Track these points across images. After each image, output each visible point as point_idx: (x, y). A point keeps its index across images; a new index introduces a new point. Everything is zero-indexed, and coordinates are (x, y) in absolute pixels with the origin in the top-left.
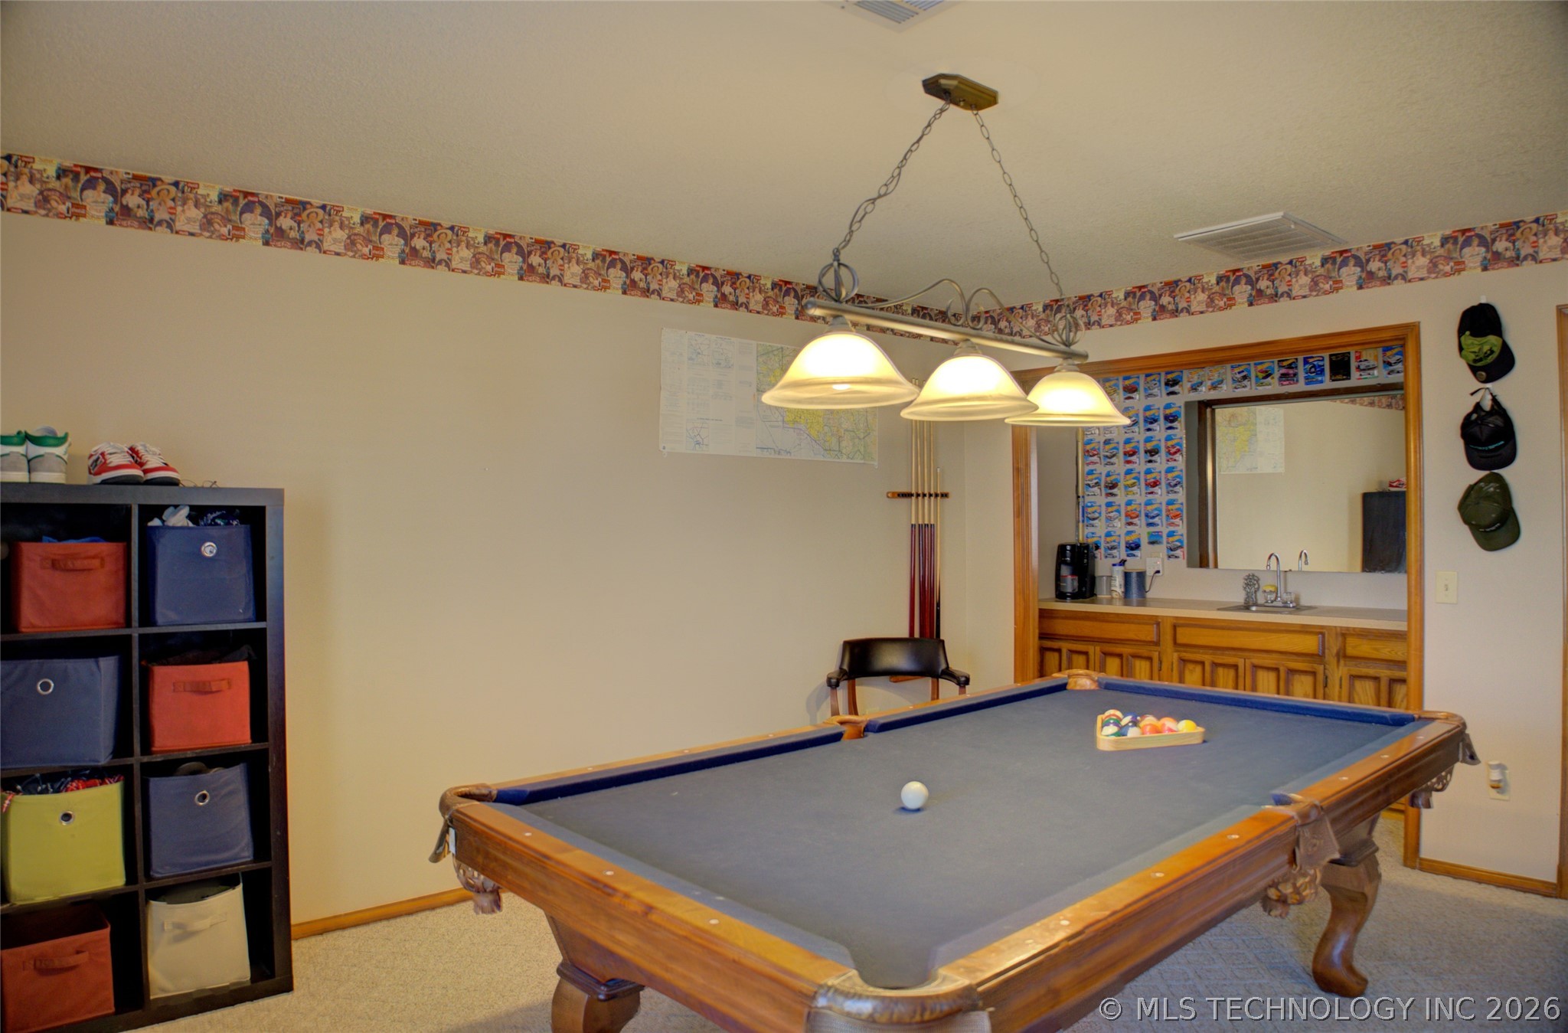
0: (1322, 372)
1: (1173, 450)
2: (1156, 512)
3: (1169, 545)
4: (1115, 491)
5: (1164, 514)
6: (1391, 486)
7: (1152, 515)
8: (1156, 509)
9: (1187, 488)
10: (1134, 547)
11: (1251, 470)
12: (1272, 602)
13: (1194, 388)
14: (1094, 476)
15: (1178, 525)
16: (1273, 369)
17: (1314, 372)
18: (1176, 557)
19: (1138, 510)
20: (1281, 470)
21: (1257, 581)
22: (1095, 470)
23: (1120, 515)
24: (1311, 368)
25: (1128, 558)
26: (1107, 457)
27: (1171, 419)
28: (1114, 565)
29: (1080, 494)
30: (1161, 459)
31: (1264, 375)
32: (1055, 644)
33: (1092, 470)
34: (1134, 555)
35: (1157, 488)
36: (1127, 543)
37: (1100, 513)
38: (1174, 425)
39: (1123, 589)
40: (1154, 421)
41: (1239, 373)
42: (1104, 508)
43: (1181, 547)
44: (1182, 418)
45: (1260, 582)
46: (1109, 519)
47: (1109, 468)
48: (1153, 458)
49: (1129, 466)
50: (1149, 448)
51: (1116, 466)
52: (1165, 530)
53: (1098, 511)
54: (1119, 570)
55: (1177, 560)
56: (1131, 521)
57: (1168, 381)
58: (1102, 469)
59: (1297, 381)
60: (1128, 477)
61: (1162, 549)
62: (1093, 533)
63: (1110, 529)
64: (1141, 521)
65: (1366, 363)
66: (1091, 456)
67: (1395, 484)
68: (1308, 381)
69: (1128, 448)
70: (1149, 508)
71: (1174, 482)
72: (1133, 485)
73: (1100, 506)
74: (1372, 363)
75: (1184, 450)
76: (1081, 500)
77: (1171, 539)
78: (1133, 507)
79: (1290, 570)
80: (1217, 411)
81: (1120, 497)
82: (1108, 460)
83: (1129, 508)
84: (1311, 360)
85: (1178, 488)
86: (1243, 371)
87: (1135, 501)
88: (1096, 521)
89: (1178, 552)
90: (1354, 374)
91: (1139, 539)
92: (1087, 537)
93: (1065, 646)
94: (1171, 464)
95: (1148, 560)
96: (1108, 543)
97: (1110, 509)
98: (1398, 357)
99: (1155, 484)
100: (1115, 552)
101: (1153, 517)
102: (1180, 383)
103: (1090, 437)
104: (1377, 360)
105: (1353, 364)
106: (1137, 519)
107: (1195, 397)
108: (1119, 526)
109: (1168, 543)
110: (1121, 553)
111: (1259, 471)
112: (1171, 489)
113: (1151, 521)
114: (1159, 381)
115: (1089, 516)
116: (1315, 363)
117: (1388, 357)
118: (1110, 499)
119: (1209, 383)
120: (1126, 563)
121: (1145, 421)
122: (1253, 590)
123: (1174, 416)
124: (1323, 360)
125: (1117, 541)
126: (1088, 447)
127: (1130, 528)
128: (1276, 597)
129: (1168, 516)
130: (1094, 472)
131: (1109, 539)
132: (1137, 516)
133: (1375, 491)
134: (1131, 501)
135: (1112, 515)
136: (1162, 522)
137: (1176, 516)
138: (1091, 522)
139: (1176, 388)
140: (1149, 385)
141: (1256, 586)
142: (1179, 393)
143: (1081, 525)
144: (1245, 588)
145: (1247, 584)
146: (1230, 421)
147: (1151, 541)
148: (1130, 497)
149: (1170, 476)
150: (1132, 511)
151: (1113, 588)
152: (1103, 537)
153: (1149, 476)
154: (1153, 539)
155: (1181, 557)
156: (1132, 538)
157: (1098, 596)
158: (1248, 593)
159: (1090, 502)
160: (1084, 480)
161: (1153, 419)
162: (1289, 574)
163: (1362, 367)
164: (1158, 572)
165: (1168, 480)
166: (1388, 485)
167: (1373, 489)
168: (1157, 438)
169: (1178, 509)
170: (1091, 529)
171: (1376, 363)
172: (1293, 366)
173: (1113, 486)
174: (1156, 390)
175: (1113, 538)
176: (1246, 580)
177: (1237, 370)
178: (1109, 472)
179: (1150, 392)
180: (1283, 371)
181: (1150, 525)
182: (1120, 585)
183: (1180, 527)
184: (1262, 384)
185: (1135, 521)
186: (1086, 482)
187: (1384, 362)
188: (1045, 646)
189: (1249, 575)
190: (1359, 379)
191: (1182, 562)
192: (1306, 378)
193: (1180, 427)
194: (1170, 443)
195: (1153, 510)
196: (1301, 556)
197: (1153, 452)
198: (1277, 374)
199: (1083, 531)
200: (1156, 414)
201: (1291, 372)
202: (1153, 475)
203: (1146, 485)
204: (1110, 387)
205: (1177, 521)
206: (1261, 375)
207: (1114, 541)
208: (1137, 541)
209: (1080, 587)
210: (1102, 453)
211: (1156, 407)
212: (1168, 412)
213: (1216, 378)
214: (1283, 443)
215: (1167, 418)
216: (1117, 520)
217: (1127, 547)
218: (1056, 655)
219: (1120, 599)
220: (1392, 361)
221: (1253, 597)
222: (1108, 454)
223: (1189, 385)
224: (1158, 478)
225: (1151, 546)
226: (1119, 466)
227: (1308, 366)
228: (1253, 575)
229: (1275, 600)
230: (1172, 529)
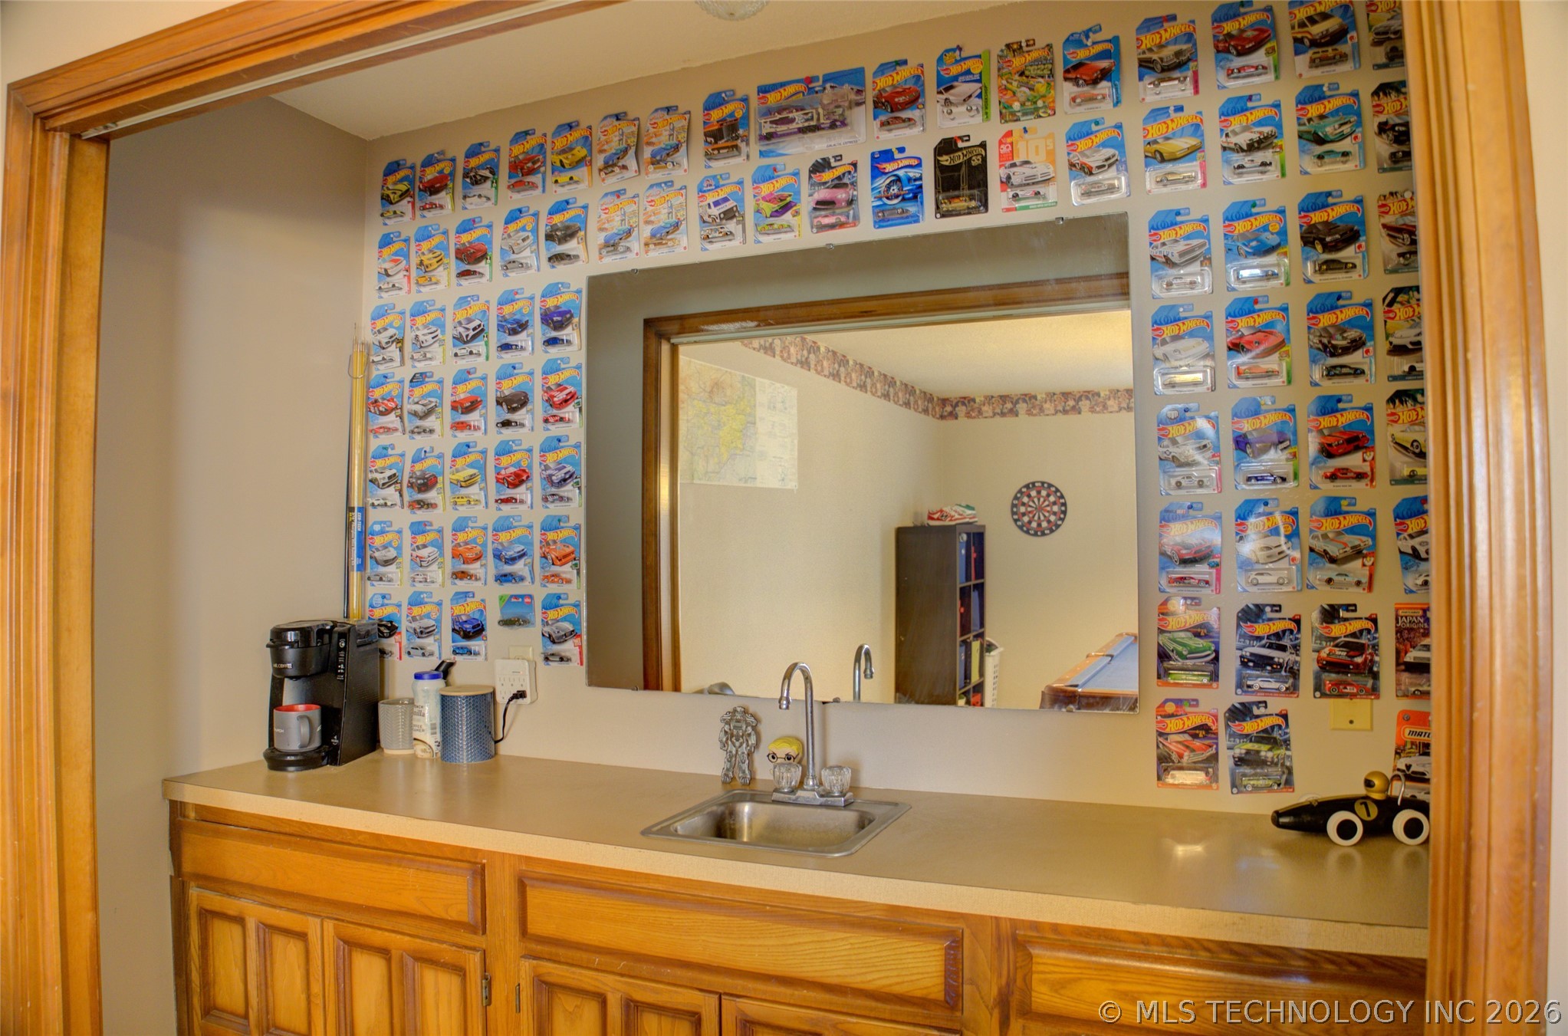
0: (917, 194)
1: (560, 396)
2: (519, 548)
3: (547, 629)
4: (431, 496)
5: (537, 553)
6: (930, 518)
7: (511, 553)
8: (518, 541)
9: (588, 487)
10: (471, 631)
11: (746, 482)
12: (793, 791)
13: (611, 245)
14: (389, 461)
15: (569, 581)
16: (798, 193)
17: (897, 196)
18: (562, 659)
19: (480, 541)
20: (792, 484)
21: (754, 728)
22: (393, 447)
23: (442, 555)
24: (889, 187)
25: (458, 658)
26: (415, 414)
27: (557, 319)
28: (418, 676)
29: (356, 503)
30: (530, 416)
31: (776, 207)
32: (232, 906)
33: (385, 448)
34: (470, 652)
35: (522, 488)
36: (455, 620)
37: (399, 548)
38: (563, 334)
39: (438, 737)
40: (519, 327)
41: (717, 204)
42: (407, 535)
43: (573, 634)
44: (582, 318)
45: (761, 728)
46: (419, 562)
47: (421, 441)
48: (514, 417)
49: (463, 436)
50: (507, 393)
51: (434, 436)
52: (539, 593)
53: (395, 544)
54: (432, 688)
55: (564, 665)
56: (464, 567)
57: (554, 228)
58: (405, 445)
59: (856, 218)
60: (460, 462)
61: (530, 639)
62: (384, 597)
63: (420, 587)
64: (484, 570)
65: (1027, 171)
66: (382, 414)
67: (936, 516)
68: (882, 218)
69: (463, 392)
70: (504, 537)
71: (561, 475)
72: (469, 482)
73: (400, 532)
74: (1040, 169)
75: (584, 393)
76: (356, 516)
77: (552, 614)
78: (472, 534)
79: (836, 700)
80: (681, 349)
81: (442, 515)
82: (419, 423)
83: (462, 537)
84: (889, 167)
85: (569, 490)
86: (725, 200)
87: (475, 519)
88: (392, 568)
89: (569, 648)
90: (998, 197)
91: (481, 612)
92: (372, 606)
93: (254, 911)
94: (556, 430)
95: (499, 663)
96: (414, 619)
97: (421, 540)
98: (1108, 152)
99: (519, 479)
100: (429, 642)
101: (512, 560)
102: (581, 233)
103: (383, 369)
104: (1053, 162)
105: (995, 173)
106: (477, 565)
107: (612, 264)
108: (439, 583)
109: (545, 623)
110: (442, 646)
111: (758, 484)
112: (554, 490)
113: (508, 569)
114: (535, 231)
115: (377, 554)
116: (901, 173)
117: (1082, 153)
118: (421, 515)
119: (646, 231)
120: (454, 670)
121: (500, 327)
122: (744, 749)
123: (562, 314)
124: (919, 165)
125: (434, 616)
126: (378, 393)
127: (463, 585)
128: (804, 775)
129: (544, 557)
130: (390, 452)
131: (416, 611)
132: (478, 558)
133: (911, 525)
134: (466, 519)
135: (424, 553)
136: (532, 571)
137: (562, 559)
138: (382, 569)
139: (571, 246)
140: (511, 242)
141: (752, 740)
142: (577, 257)
143: (355, 576)
144: (724, 745)
145: (729, 736)
146: (711, 392)
147: (506, 618)
148: (464, 511)
149: (551, 458)
150: (466, 543)
151: (416, 735)
152: (405, 607)
153: (505, 461)
154: (512, 613)
155: (576, 658)
156: (467, 610)
157: (387, 752)
158: (731, 758)
159: (380, 523)
160: (365, 470)
161: (518, 322)
162: (831, 709)
163: (1015, 180)
164: (521, 695)
165: (547, 468)
166: (926, 517)
167: (909, 523)
168: (526, 369)
169: (565, 542)
170: (381, 588)
171: (1051, 170)
172: (846, 180)
173: (426, 483)
174: (527, 253)
175: (426, 609)
176: (728, 723)
177: (711, 198)
178: (419, 451)
179: (513, 257)
180: (823, 194)
181: (503, 578)
182: (433, 727)
183: (574, 585)
184: (771, 230)
185: (474, 568)
186: (370, 476)
187: (1072, 165)
188: (208, 907)
189: (735, 711)
190: (1008, 210)
191: (577, 671)
192: (877, 210)
193: (575, 335)
194: (553, 380)
195: (511, 543)
196: (858, 660)
197: (515, 402)
198: (806, 204)
199: (363, 591)
200: (526, 311)
201: (841, 195)
202: (516, 457)
203: (498, 481)
204: (430, 251)
205: (567, 570)
206: (768, 208)
207: (428, 616)
208: (477, 616)
209: (326, 736)
210: (408, 407)
211: (527, 294)
212: (551, 303)
213: (663, 218)
214: (796, 442)
215: (547, 318)
216: (435, 567)
217: (454, 630)
218: (236, 930)
219: (432, 761)
220: (1093, 161)
221: (745, 766)
222: (419, 408)
223: (601, 238)
224: (524, 464)
225: (506, 629)
226: (442, 438)
227: (882, 182)
228: (745, 712)
229: (801, 784)
230: (554, 588)
